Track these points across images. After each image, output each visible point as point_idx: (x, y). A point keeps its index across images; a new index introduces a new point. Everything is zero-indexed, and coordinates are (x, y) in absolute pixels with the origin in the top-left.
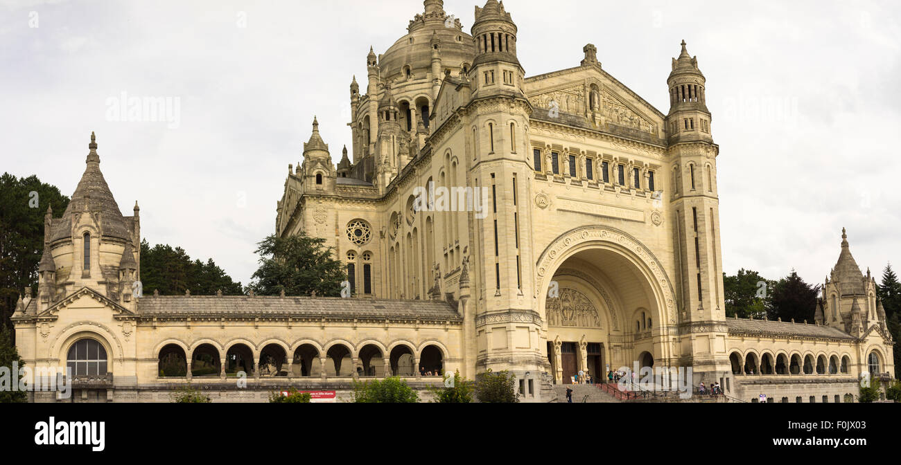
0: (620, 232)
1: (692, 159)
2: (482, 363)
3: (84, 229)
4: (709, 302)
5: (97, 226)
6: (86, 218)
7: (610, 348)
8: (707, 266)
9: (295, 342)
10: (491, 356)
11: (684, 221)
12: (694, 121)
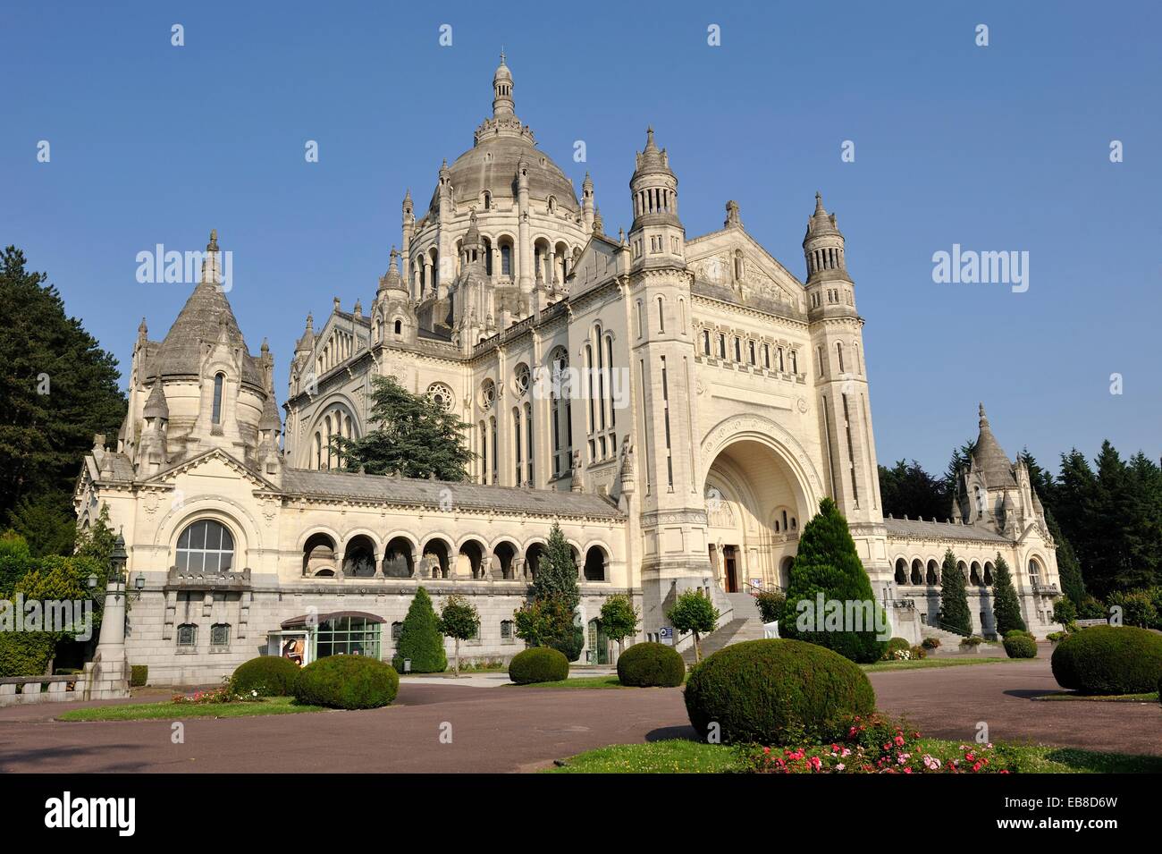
0: (770, 421)
1: (839, 336)
2: (653, 566)
3: (218, 367)
4: (867, 501)
5: (237, 366)
6: (222, 351)
7: (746, 552)
8: (862, 460)
9: (461, 537)
10: (664, 560)
11: (833, 409)
12: (839, 293)
